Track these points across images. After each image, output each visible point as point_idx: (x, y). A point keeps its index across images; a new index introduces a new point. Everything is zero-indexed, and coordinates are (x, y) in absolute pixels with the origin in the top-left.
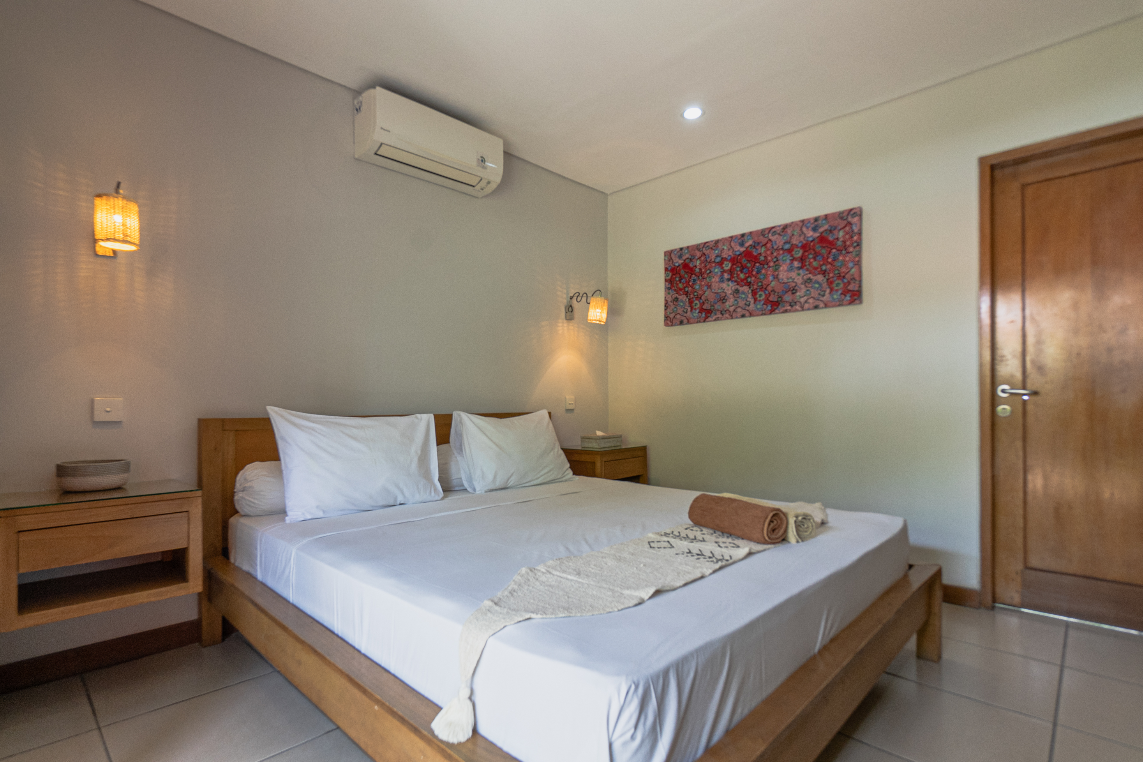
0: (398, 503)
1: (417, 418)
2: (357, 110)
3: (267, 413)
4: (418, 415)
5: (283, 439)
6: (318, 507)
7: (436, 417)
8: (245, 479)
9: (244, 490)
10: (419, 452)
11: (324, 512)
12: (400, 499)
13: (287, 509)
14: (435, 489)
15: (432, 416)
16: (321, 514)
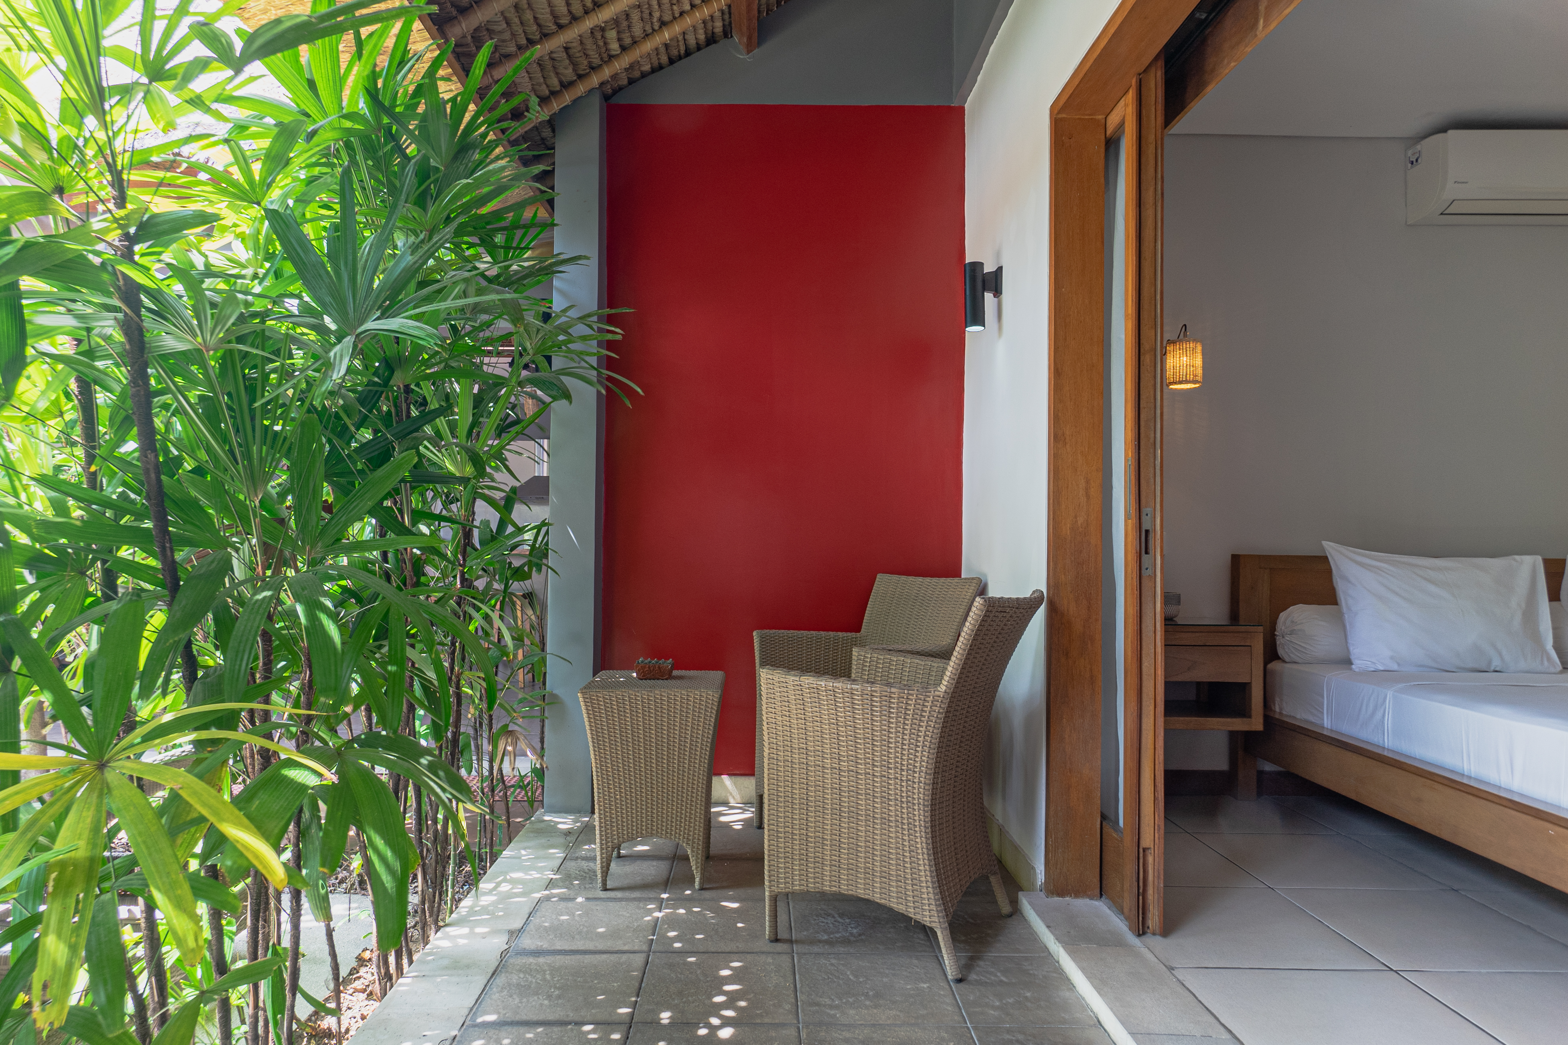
0: (1492, 668)
1: (1515, 560)
2: (1412, 163)
3: (1323, 550)
4: (1517, 557)
5: (1345, 578)
6: (1392, 658)
7: (1546, 562)
8: (1292, 622)
9: (1292, 633)
10: (1523, 606)
11: (1399, 665)
12: (1496, 663)
13: (1352, 657)
14: (1549, 659)
15: (1539, 559)
16: (1395, 667)
